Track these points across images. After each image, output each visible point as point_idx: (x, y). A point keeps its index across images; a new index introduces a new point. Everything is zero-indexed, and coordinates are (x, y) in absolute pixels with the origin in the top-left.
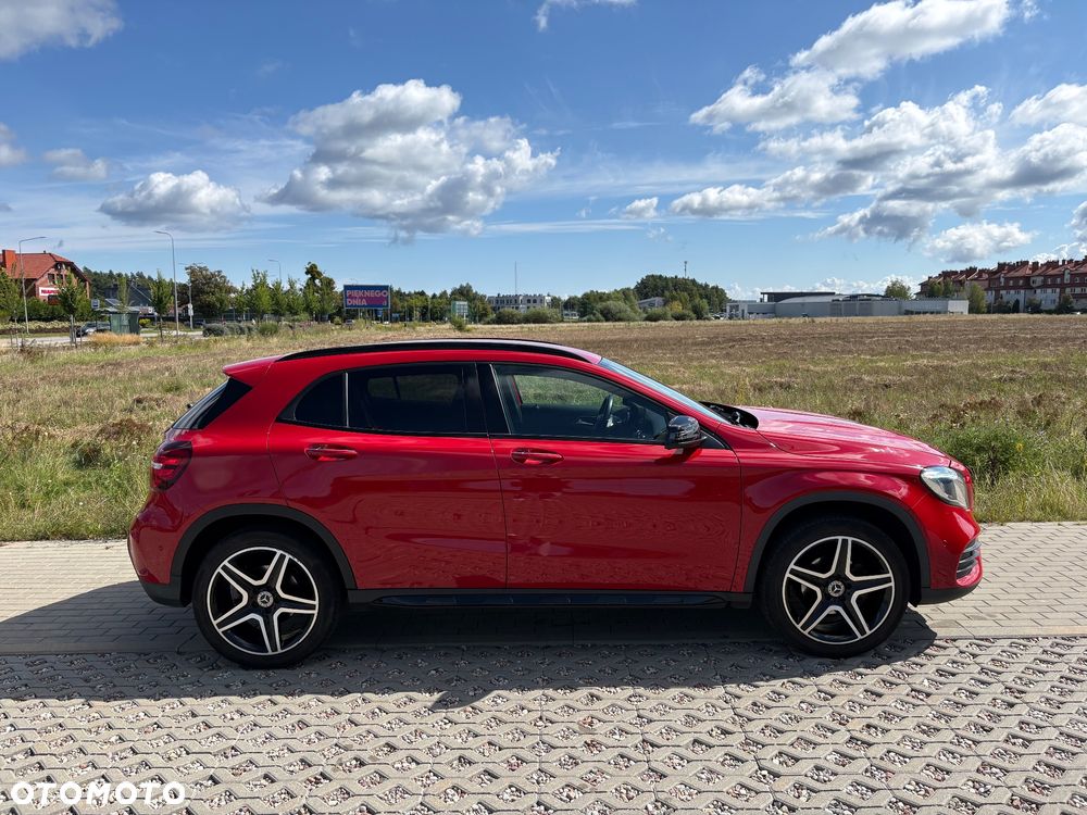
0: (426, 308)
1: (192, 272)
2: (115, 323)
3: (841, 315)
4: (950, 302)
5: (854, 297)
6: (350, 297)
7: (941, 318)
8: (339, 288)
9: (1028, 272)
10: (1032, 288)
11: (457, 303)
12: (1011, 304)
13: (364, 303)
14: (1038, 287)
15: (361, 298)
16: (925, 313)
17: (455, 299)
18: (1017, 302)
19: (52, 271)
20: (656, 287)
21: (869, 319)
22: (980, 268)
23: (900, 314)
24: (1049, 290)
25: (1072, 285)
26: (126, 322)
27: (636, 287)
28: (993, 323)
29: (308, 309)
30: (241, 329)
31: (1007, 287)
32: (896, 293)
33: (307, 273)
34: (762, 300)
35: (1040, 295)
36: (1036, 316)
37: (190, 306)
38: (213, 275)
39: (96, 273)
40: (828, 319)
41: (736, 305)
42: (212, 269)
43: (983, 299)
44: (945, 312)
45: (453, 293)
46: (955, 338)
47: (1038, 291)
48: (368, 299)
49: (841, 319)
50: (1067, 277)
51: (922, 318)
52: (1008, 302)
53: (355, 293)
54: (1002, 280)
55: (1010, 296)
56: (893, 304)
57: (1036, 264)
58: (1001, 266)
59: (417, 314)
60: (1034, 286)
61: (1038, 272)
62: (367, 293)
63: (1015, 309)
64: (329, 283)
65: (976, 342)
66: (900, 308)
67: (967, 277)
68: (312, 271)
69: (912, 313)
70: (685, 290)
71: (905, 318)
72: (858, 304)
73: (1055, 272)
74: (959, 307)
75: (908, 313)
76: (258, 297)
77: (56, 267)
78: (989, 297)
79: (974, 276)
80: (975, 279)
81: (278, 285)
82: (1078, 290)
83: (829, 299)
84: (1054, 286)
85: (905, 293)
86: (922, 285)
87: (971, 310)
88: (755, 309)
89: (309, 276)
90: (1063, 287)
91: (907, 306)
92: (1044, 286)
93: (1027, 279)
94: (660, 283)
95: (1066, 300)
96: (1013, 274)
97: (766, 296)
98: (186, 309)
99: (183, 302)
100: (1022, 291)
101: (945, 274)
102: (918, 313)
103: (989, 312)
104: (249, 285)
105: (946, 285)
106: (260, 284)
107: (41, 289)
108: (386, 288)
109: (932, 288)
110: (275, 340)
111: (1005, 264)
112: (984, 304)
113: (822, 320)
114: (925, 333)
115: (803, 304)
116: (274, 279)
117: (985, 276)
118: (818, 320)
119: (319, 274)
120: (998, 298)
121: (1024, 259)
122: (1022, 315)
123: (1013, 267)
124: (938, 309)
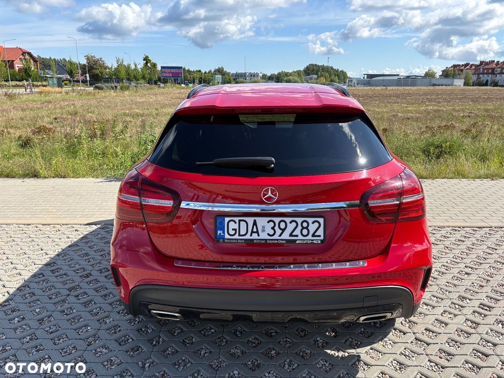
0: (201, 78)
1: (88, 59)
2: (51, 82)
3: (401, 86)
4: (455, 80)
5: (408, 77)
6: (164, 72)
7: (449, 88)
8: (159, 68)
9: (494, 66)
10: (495, 74)
11: (216, 76)
12: (484, 82)
13: (171, 75)
14: (498, 74)
15: (169, 73)
16: (442, 85)
17: (216, 74)
18: (487, 81)
19: (21, 57)
20: (313, 70)
21: (415, 88)
22: (471, 63)
23: (430, 86)
26: (56, 82)
27: (304, 70)
28: (473, 90)
29: (144, 78)
30: (112, 87)
31: (483, 73)
32: (429, 75)
33: (144, 60)
34: (364, 78)
36: (495, 88)
37: (88, 75)
38: (98, 60)
39: (43, 58)
40: (394, 88)
41: (351, 80)
42: (97, 57)
43: (471, 79)
44: (452, 85)
45: (215, 71)
46: (451, 97)
47: (498, 75)
48: (172, 73)
49: (400, 88)
51: (440, 87)
52: (483, 81)
53: (166, 70)
54: (481, 70)
55: (484, 78)
56: (427, 80)
57: (498, 62)
58: (482, 63)
59: (197, 81)
60: (496, 73)
61: (498, 66)
62: (172, 70)
63: (486, 84)
64: (154, 65)
65: (460, 99)
66: (430, 82)
67: (465, 67)
68: (146, 59)
69: (436, 85)
70: (327, 72)
71: (432, 88)
72: (411, 80)
74: (459, 83)
75: (434, 85)
76: (119, 72)
77: (23, 54)
78: (474, 78)
79: (468, 67)
80: (468, 69)
81: (129, 66)
83: (396, 78)
85: (434, 75)
86: (443, 71)
87: (466, 84)
88: (360, 82)
89: (145, 62)
91: (434, 81)
92: (501, 73)
93: (493, 69)
94: (315, 68)
97: (366, 76)
98: (86, 77)
99: (84, 73)
100: (490, 76)
101: (455, 66)
102: (439, 85)
103: (473, 85)
104: (115, 65)
105: (454, 71)
106: (120, 65)
107: (16, 65)
108: (181, 68)
109: (447, 73)
110: (127, 92)
111: (483, 62)
112: (471, 81)
113: (391, 88)
114: (437, 95)
115: (383, 80)
116: (127, 62)
117: (473, 67)
118: (389, 88)
119: (150, 60)
120: (479, 78)
121: (493, 60)
122: (488, 87)
123: (487, 64)
124: (449, 83)
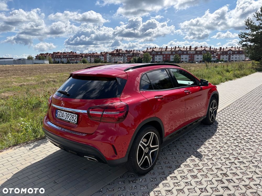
4: (45, 61)
5: (20, 59)
7: (43, 64)
9: (60, 54)
10: (61, 58)
12: (57, 62)
14: (63, 58)
16: (39, 63)
18: (59, 61)
21: (26, 65)
22: (49, 53)
23: (33, 64)
24: (65, 59)
25: (69, 57)
31: (56, 58)
32: (30, 58)
35: (63, 60)
36: (63, 64)
47: (63, 59)
50: (68, 56)
54: (55, 56)
55: (57, 60)
56: (31, 61)
57: (61, 53)
58: (54, 53)
61: (62, 54)
63: (58, 63)
66: (33, 62)
73: (65, 54)
74: (47, 62)
75: (35, 63)
78: (52, 60)
79: (48, 55)
82: (70, 59)
83: (12, 60)
84: (65, 58)
85: (33, 58)
86: (36, 57)
87: (50, 63)
90: (67, 58)
92: (64, 58)
93: (60, 56)
95: (69, 61)
96: (57, 55)
100: (59, 59)
101: (41, 54)
103: (53, 63)
105: (42, 57)
109: (39, 57)
115: (5, 61)
117: (51, 55)
120: (54, 60)
121: (59, 52)
122: (60, 64)
123: (57, 53)
124: (42, 62)
